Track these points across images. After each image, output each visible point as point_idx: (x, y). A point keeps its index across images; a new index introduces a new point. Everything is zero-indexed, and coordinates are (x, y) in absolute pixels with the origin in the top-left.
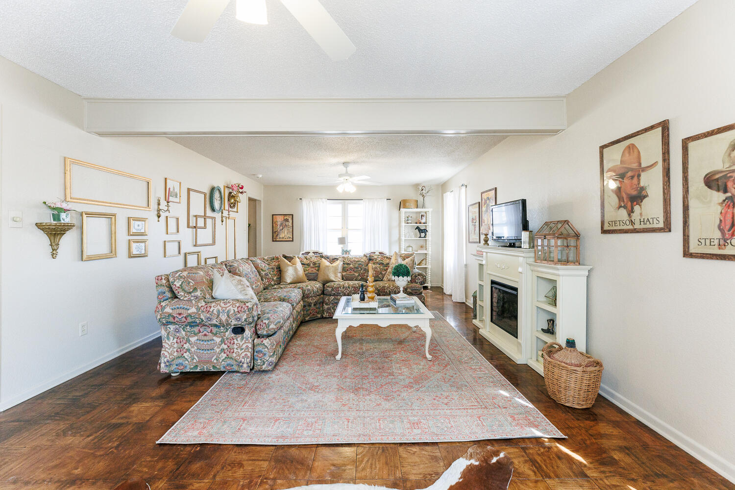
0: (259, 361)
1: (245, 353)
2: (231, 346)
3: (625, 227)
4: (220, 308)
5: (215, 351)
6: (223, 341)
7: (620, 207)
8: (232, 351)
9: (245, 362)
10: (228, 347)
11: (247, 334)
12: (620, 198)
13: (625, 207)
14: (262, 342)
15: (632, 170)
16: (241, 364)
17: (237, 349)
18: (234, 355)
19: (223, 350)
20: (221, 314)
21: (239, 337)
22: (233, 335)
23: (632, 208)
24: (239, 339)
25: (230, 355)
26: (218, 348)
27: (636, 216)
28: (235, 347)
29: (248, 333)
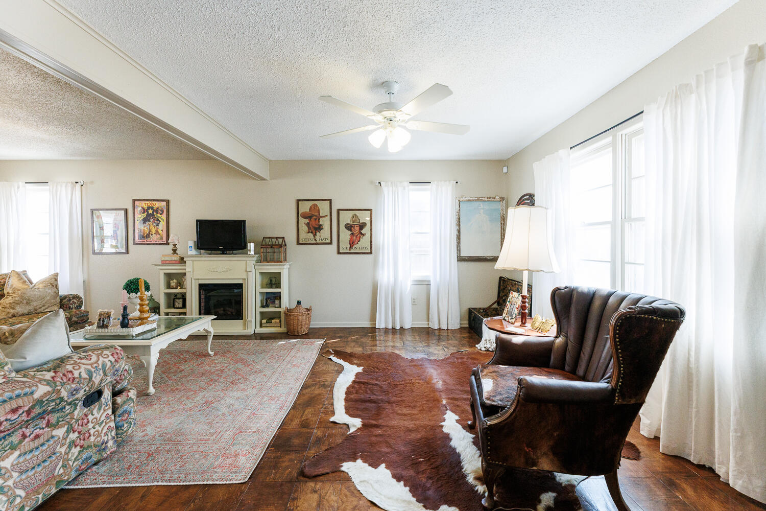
0: (126, 425)
1: (107, 427)
2: (84, 429)
3: (312, 242)
4: (89, 367)
5: (58, 454)
6: (71, 429)
7: (309, 232)
8: (87, 435)
9: (110, 437)
10: (79, 433)
11: (106, 397)
12: (309, 228)
13: (312, 232)
14: (128, 396)
15: (315, 216)
16: (103, 446)
17: (94, 428)
18: (92, 439)
19: (73, 444)
20: (94, 375)
21: (95, 407)
22: (86, 410)
23: (316, 233)
24: (95, 412)
25: (86, 444)
26: (62, 445)
27: (317, 237)
28: (90, 425)
29: (107, 394)
